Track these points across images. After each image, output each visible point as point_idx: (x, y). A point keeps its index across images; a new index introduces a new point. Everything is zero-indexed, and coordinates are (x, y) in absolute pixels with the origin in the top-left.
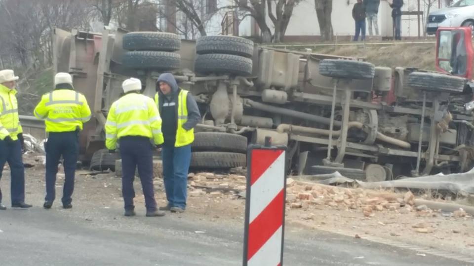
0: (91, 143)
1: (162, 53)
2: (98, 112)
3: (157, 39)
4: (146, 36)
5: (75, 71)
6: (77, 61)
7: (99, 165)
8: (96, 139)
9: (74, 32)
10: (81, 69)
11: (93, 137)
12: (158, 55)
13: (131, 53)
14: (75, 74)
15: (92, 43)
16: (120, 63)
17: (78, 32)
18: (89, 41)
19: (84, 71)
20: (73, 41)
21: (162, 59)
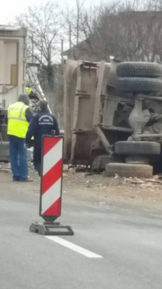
0: (93, 150)
1: (145, 79)
2: (96, 126)
3: (142, 68)
4: (133, 65)
5: (80, 93)
6: (82, 84)
7: (97, 169)
8: (96, 148)
9: (80, 62)
10: (86, 92)
11: (94, 146)
12: (142, 80)
13: (122, 79)
14: (80, 96)
15: (95, 70)
16: (115, 86)
17: (83, 62)
18: (92, 69)
19: (88, 93)
20: (79, 69)
21: (146, 84)
